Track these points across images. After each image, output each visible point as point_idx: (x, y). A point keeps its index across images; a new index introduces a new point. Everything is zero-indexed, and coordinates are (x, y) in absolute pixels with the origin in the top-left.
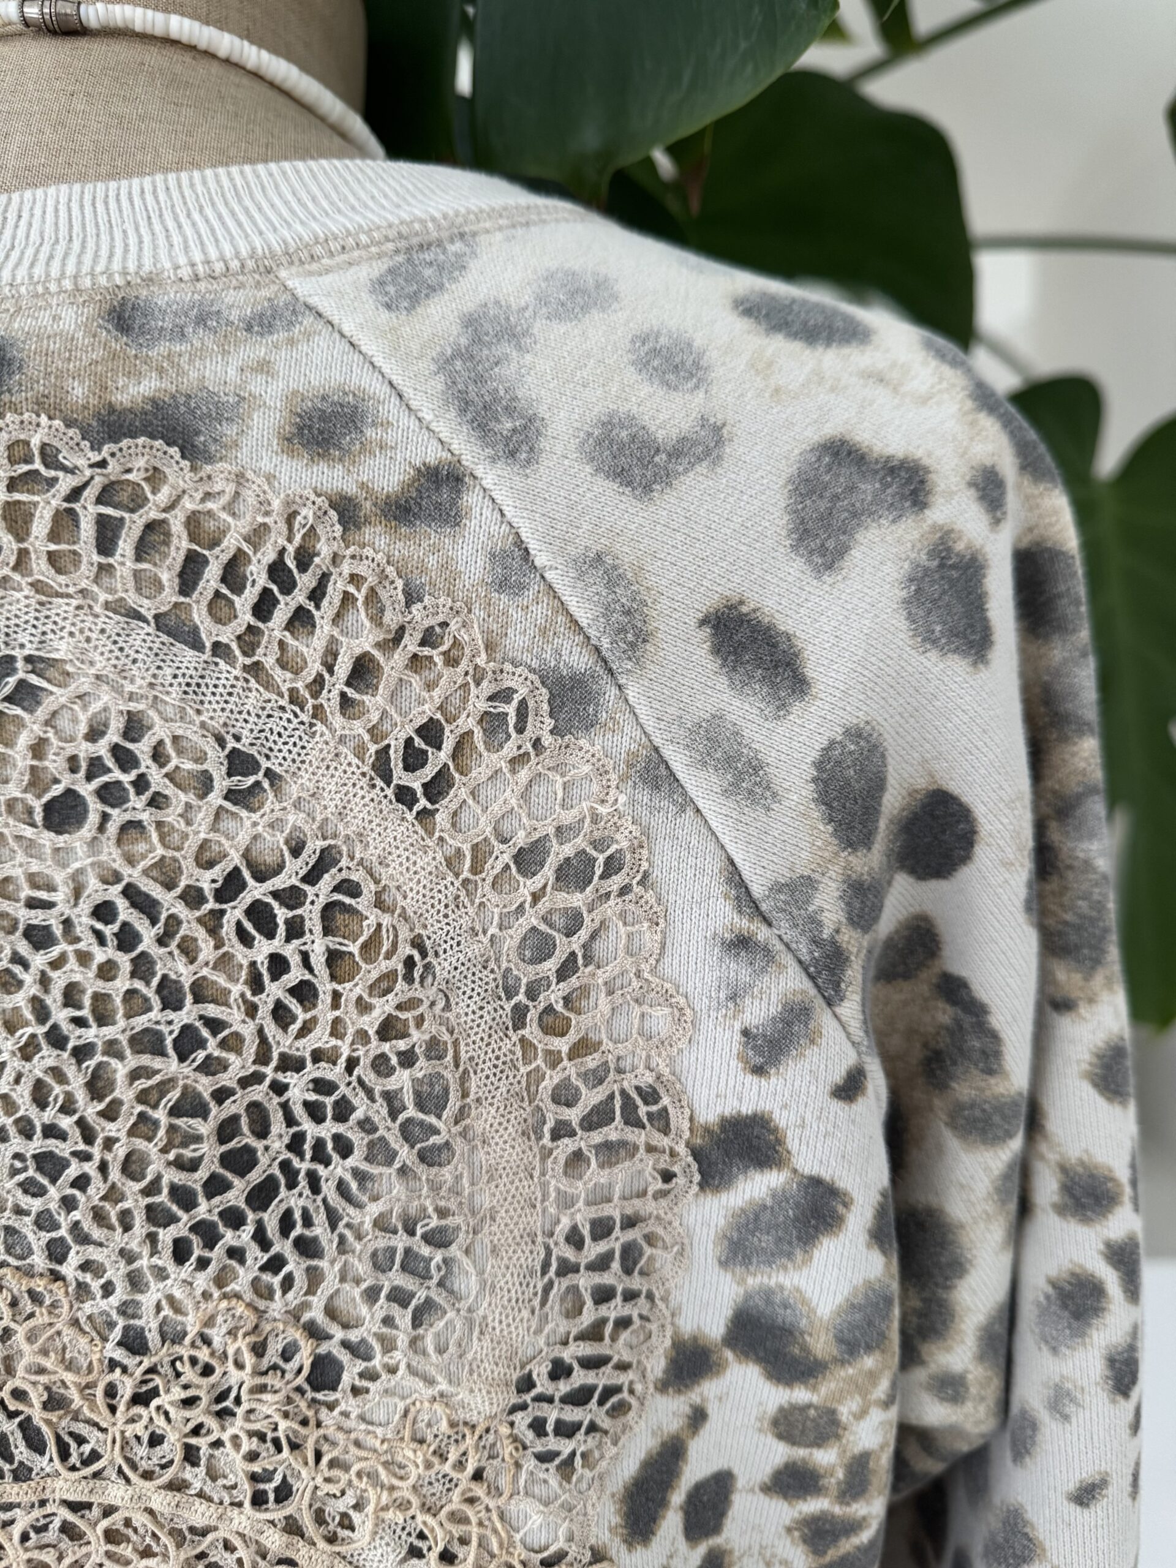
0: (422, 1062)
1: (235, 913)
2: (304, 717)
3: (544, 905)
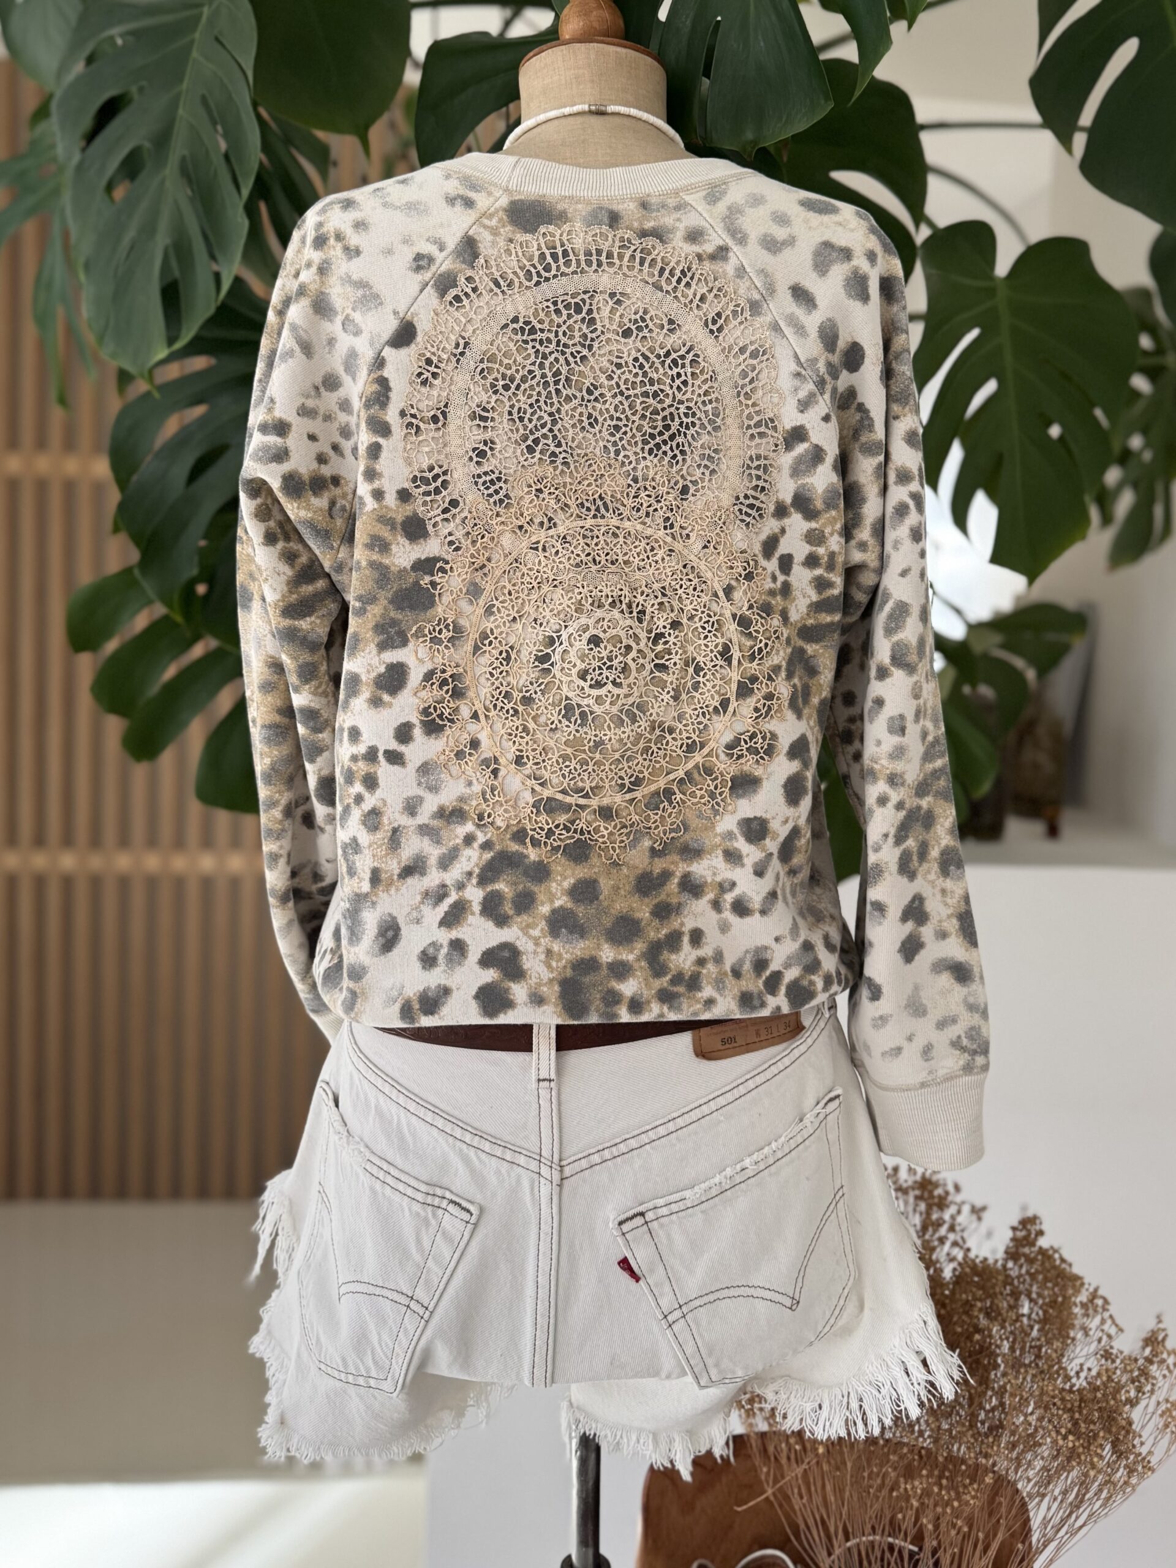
3: (746, 363)
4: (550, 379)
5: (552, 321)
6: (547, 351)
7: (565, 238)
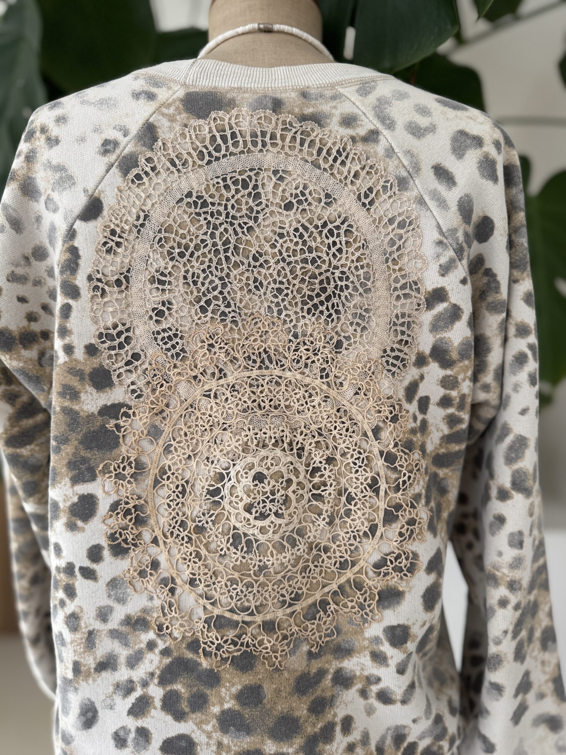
0: (366, 268)
1: (325, 231)
2: (343, 185)
3: (394, 233)
4: (220, 247)
5: (221, 196)
6: (218, 222)
7: (233, 121)
